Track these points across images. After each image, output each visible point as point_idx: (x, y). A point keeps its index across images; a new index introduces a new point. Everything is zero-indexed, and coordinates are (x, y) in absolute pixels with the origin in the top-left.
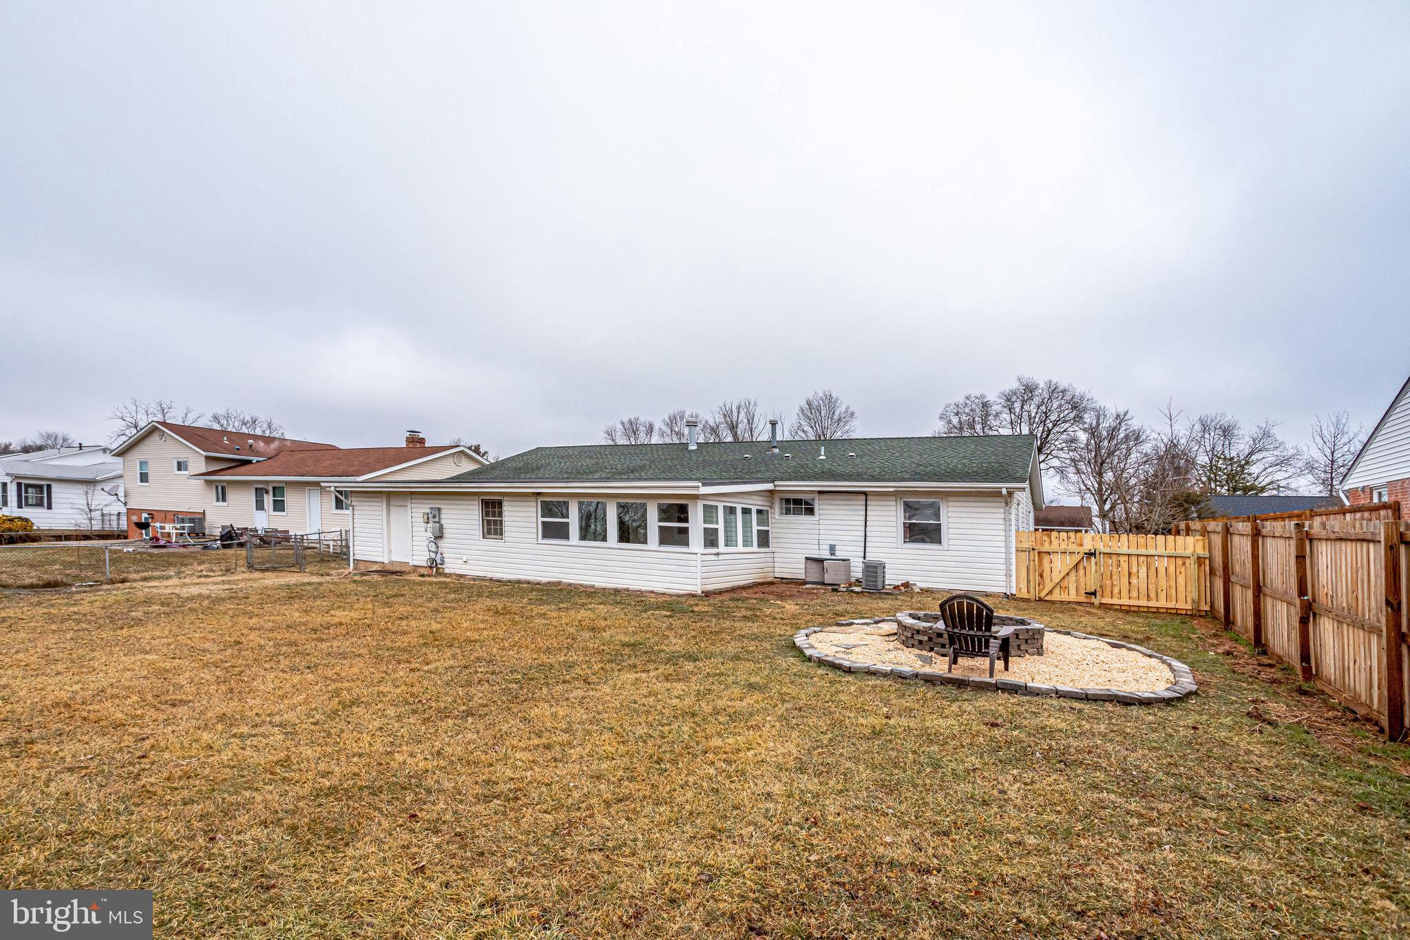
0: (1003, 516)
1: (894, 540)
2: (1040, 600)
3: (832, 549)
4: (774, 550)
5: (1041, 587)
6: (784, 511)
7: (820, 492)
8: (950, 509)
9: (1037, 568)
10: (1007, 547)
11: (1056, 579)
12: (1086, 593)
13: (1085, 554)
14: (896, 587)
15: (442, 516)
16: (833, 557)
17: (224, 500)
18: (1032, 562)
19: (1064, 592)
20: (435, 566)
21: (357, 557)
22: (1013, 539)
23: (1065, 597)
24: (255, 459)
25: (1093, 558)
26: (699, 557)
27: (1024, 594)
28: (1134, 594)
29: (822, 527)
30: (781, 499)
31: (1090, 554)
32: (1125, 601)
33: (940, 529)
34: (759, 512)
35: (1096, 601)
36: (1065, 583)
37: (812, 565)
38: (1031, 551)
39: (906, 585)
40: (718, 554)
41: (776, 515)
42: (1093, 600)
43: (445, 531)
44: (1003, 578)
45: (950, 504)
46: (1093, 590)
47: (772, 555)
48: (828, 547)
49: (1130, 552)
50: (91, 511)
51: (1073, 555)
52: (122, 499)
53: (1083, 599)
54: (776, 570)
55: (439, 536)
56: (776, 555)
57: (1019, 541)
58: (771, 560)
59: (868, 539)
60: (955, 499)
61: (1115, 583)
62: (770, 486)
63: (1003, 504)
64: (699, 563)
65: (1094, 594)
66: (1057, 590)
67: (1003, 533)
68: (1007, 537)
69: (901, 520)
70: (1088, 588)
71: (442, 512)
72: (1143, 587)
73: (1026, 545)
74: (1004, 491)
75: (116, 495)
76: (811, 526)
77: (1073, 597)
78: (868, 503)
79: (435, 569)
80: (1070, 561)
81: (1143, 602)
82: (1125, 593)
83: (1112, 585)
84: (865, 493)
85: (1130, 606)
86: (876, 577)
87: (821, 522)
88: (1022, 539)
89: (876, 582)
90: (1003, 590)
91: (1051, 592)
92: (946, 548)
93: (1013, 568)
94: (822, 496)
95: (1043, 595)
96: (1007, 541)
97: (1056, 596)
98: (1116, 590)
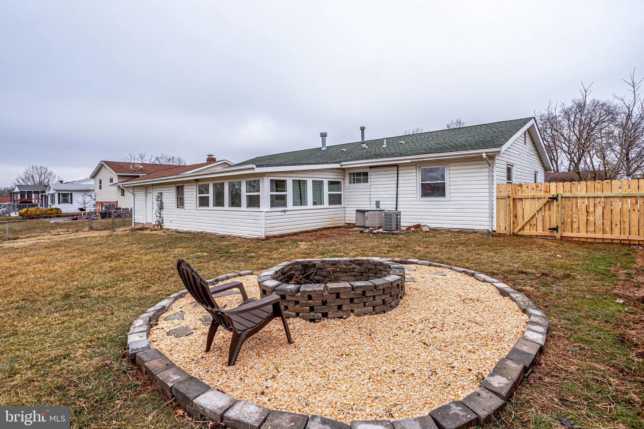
0: (487, 174)
1: (415, 196)
2: (514, 234)
3: (378, 203)
4: (345, 206)
5: (515, 225)
6: (352, 181)
7: (371, 167)
8: (451, 172)
9: (512, 211)
10: (491, 196)
11: (526, 219)
12: (549, 229)
13: (549, 198)
14: (409, 228)
15: (163, 197)
16: (378, 209)
17: (124, 196)
18: (508, 207)
19: (533, 228)
20: (160, 224)
21: (136, 221)
22: (495, 190)
23: (533, 232)
24: (141, 175)
25: (555, 202)
26: (263, 214)
27: (502, 231)
28: (591, 228)
29: (372, 190)
30: (350, 174)
31: (555, 198)
32: (583, 234)
33: (444, 187)
34: (331, 183)
35: (558, 235)
36: (534, 222)
37: (360, 215)
38: (507, 199)
39: (418, 226)
40: (285, 211)
41: (346, 184)
42: (555, 234)
43: (164, 205)
44: (487, 219)
45: (451, 168)
46: (555, 226)
47: (344, 209)
48: (375, 203)
49: (588, 195)
50: (85, 204)
51: (540, 200)
52: (94, 198)
53: (547, 233)
54: (346, 218)
55: (161, 208)
56: (346, 209)
57: (499, 191)
58: (343, 212)
59: (399, 196)
60: (454, 164)
61: (574, 220)
62: (337, 166)
63: (487, 166)
64: (263, 218)
65: (556, 229)
66: (528, 227)
67: (487, 186)
68: (491, 189)
69: (420, 182)
70: (552, 224)
71: (163, 194)
72: (599, 222)
73: (504, 194)
74: (484, 155)
75: (91, 196)
76: (365, 190)
77: (540, 232)
78: (399, 172)
79: (160, 226)
80: (538, 204)
81: (599, 235)
82: (583, 227)
83: (572, 222)
84: (397, 166)
85: (587, 238)
86: (391, 222)
87: (371, 186)
88: (502, 190)
89: (391, 225)
90: (487, 228)
91: (523, 228)
92: (448, 199)
93: (495, 211)
94: (372, 170)
95: (516, 231)
96: (491, 192)
97: (527, 232)
98: (575, 226)
